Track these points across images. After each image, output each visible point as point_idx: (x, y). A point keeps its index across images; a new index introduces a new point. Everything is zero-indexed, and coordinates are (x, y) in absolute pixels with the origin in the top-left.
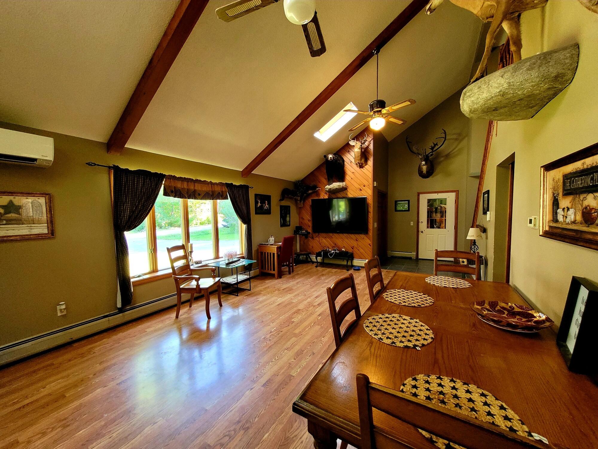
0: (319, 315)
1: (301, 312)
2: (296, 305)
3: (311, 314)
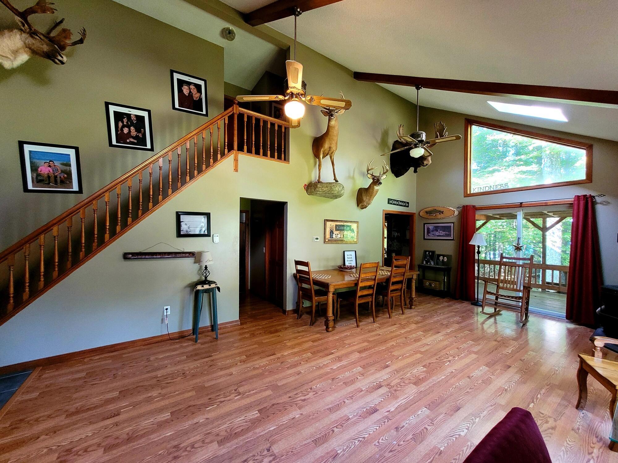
0: (387, 366)
1: (412, 378)
2: (421, 396)
3: (397, 371)
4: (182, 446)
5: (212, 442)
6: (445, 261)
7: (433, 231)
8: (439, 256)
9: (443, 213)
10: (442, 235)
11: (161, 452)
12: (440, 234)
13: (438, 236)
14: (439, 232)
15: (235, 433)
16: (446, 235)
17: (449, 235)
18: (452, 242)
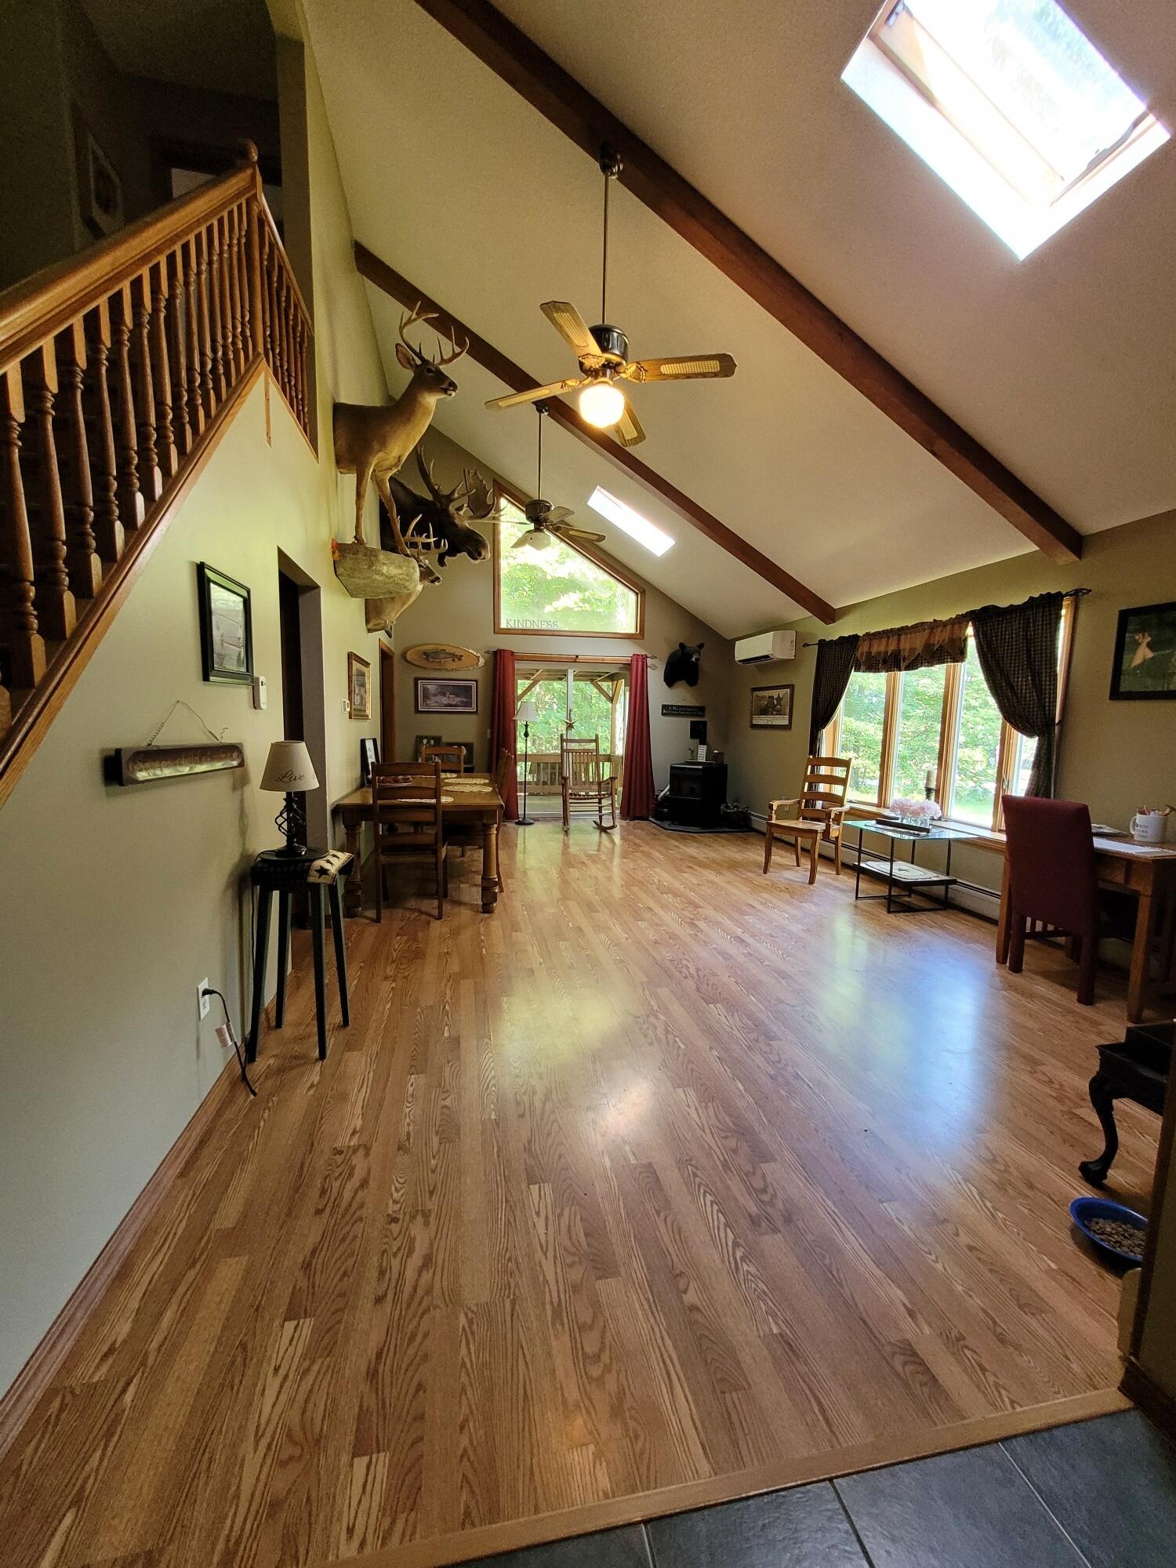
7: (435, 695)
9: (460, 659)
12: (452, 702)
13: (446, 705)
14: (449, 698)
17: (468, 704)
18: (475, 717)
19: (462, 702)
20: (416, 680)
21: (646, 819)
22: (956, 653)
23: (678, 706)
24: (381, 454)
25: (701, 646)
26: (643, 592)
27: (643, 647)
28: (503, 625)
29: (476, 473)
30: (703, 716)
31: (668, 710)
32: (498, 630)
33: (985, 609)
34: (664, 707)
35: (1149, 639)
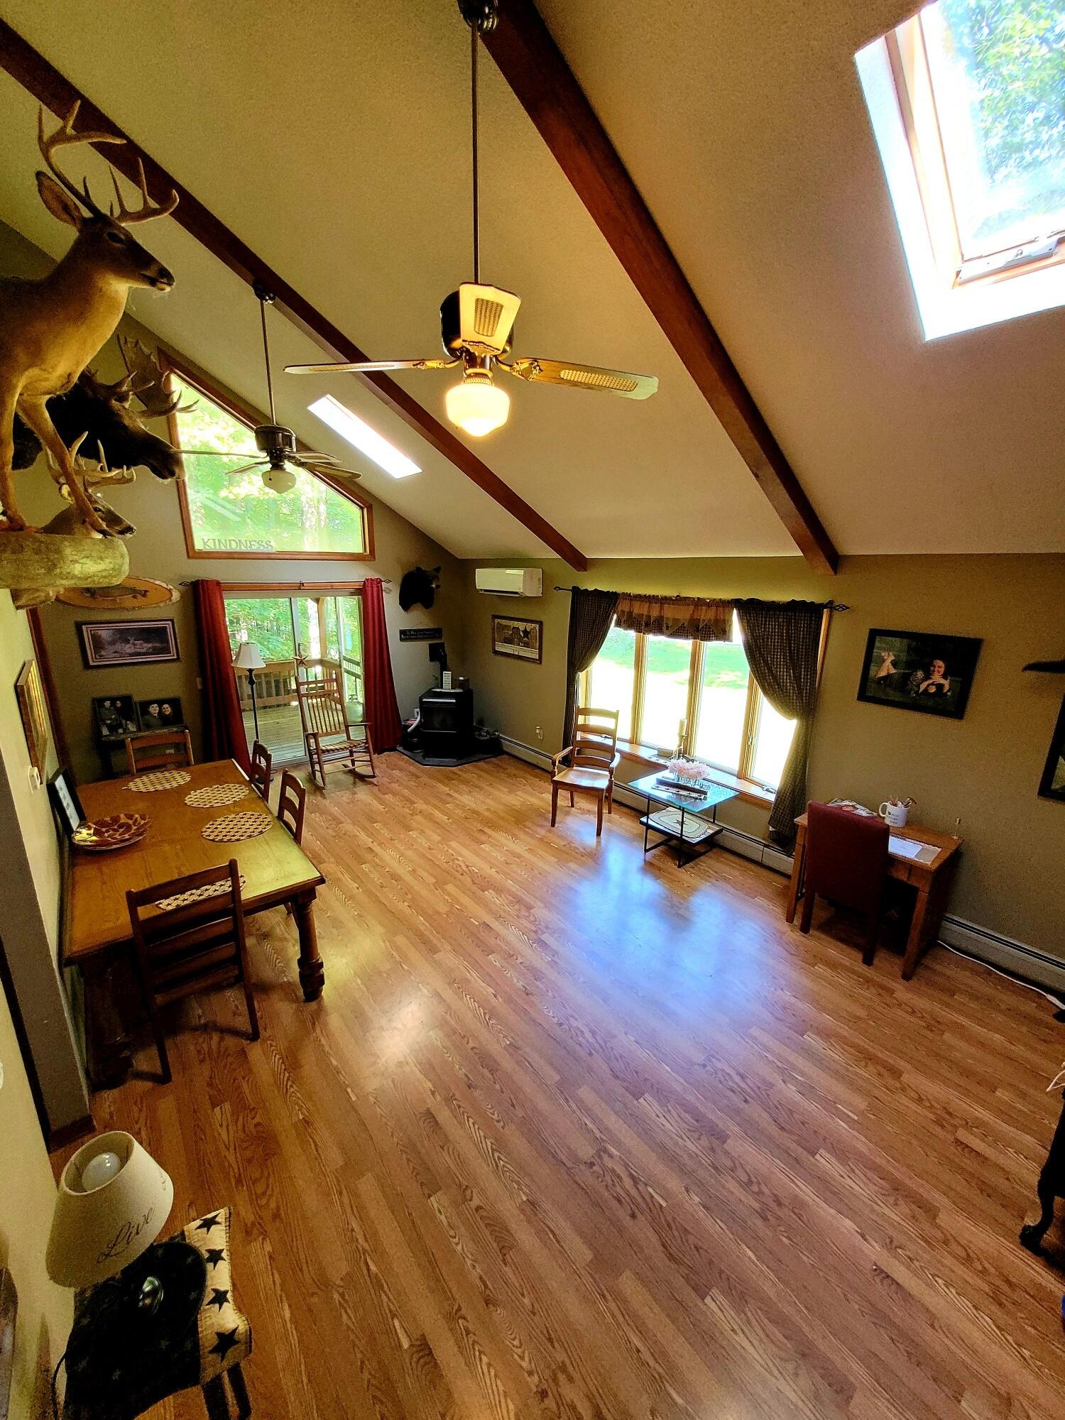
4: (756, 1205)
5: (727, 1153)
6: (167, 713)
7: (113, 643)
8: (145, 705)
9: (144, 595)
10: (144, 650)
11: (784, 1239)
12: (139, 650)
13: (131, 655)
14: (134, 644)
15: (697, 1121)
16: (154, 650)
17: (166, 650)
18: (174, 665)
19: (154, 648)
20: (79, 626)
21: (394, 749)
22: (719, 631)
23: (414, 630)
24: (33, 372)
25: (438, 570)
26: (370, 508)
27: (376, 570)
28: (198, 545)
29: (137, 343)
30: (440, 637)
31: (406, 635)
32: (191, 553)
33: (752, 601)
34: (402, 632)
35: (893, 658)
